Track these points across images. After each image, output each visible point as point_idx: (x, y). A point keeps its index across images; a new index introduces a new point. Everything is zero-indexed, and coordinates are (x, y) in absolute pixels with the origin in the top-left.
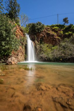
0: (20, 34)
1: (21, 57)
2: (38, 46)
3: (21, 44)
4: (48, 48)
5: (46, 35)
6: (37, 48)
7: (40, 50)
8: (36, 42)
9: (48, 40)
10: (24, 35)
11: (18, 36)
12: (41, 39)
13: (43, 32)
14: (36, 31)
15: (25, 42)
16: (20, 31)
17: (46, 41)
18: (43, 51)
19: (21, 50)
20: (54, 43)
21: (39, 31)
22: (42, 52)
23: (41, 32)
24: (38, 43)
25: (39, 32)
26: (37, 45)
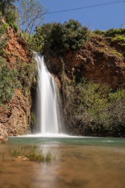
0: (18, 55)
1: (18, 120)
2: (69, 90)
3: (19, 83)
4: (97, 95)
5: (92, 59)
6: (68, 96)
7: (76, 100)
8: (65, 77)
9: (98, 73)
10: (30, 56)
11: (13, 60)
12: (79, 70)
13: (84, 48)
14: (63, 47)
15: (31, 76)
16: (18, 46)
17: (92, 75)
18: (83, 103)
19: (19, 99)
20: (115, 83)
21: (74, 47)
22: (81, 107)
23: (78, 48)
24: (70, 81)
25: (72, 50)
26: (67, 87)
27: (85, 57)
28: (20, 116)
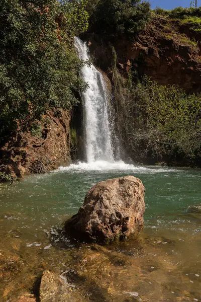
1: (56, 141)
2: (124, 95)
6: (122, 103)
13: (144, 33)
23: (136, 33)
26: (121, 89)
27: (146, 46)
28: (58, 135)
